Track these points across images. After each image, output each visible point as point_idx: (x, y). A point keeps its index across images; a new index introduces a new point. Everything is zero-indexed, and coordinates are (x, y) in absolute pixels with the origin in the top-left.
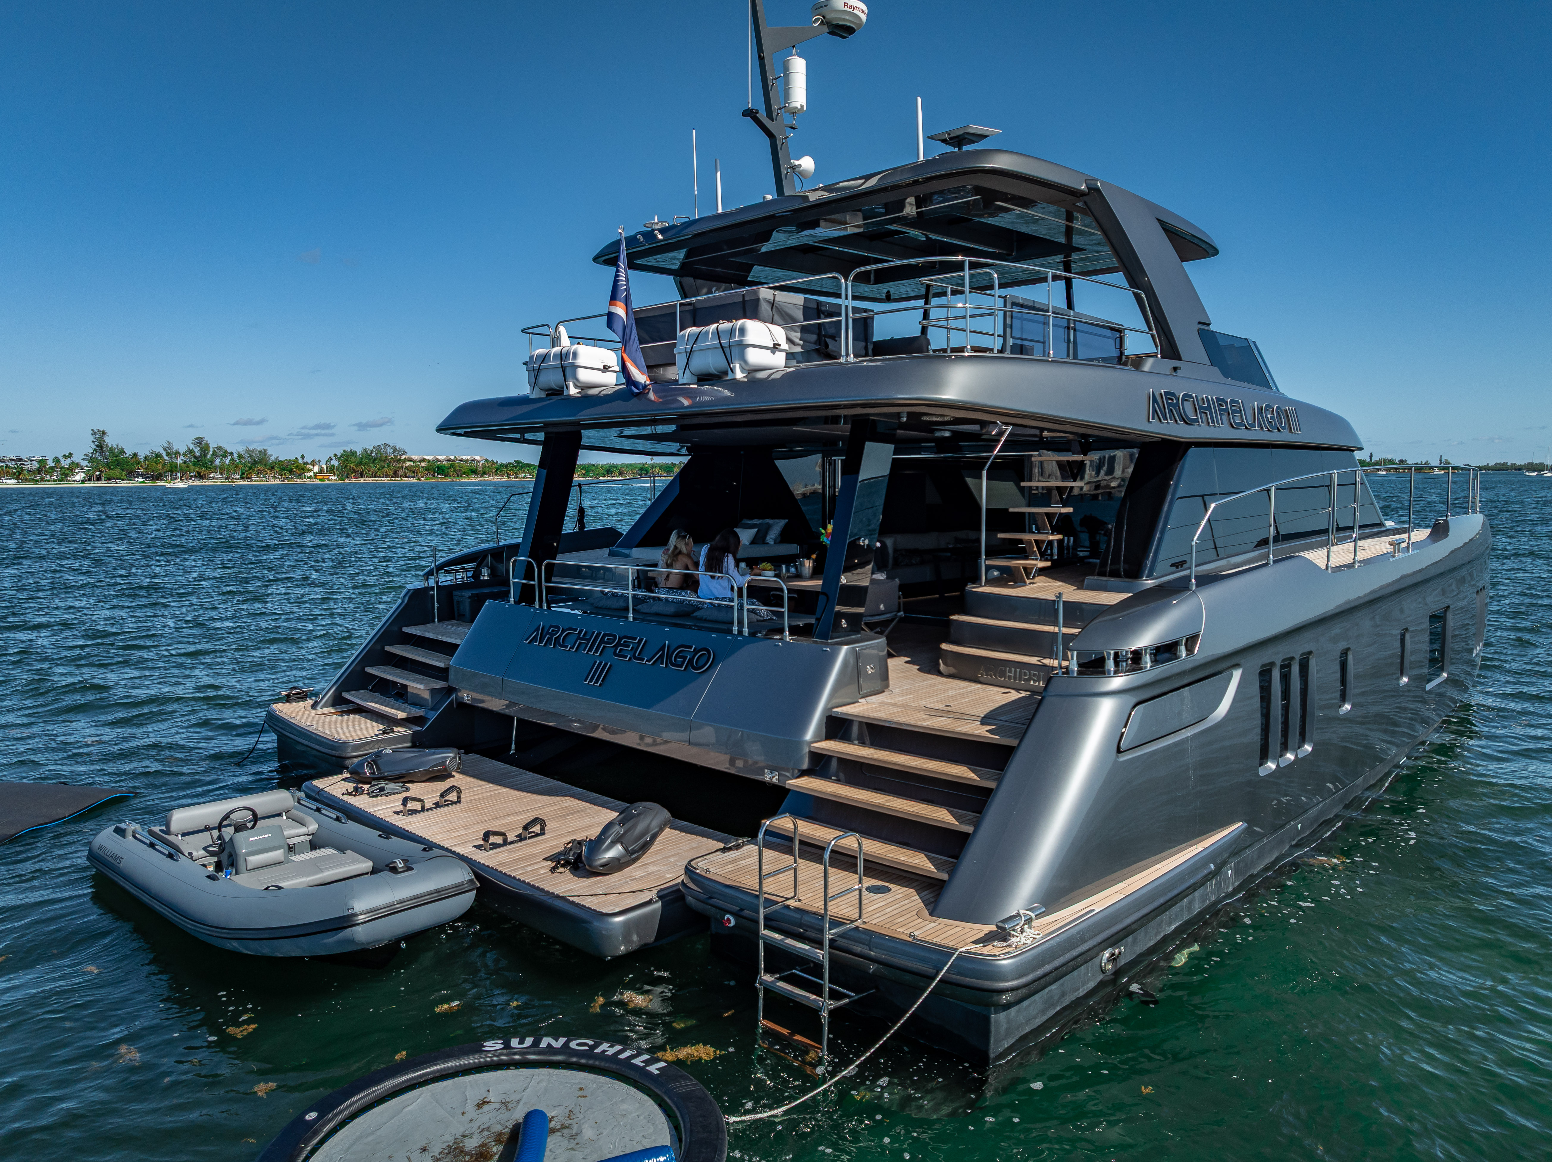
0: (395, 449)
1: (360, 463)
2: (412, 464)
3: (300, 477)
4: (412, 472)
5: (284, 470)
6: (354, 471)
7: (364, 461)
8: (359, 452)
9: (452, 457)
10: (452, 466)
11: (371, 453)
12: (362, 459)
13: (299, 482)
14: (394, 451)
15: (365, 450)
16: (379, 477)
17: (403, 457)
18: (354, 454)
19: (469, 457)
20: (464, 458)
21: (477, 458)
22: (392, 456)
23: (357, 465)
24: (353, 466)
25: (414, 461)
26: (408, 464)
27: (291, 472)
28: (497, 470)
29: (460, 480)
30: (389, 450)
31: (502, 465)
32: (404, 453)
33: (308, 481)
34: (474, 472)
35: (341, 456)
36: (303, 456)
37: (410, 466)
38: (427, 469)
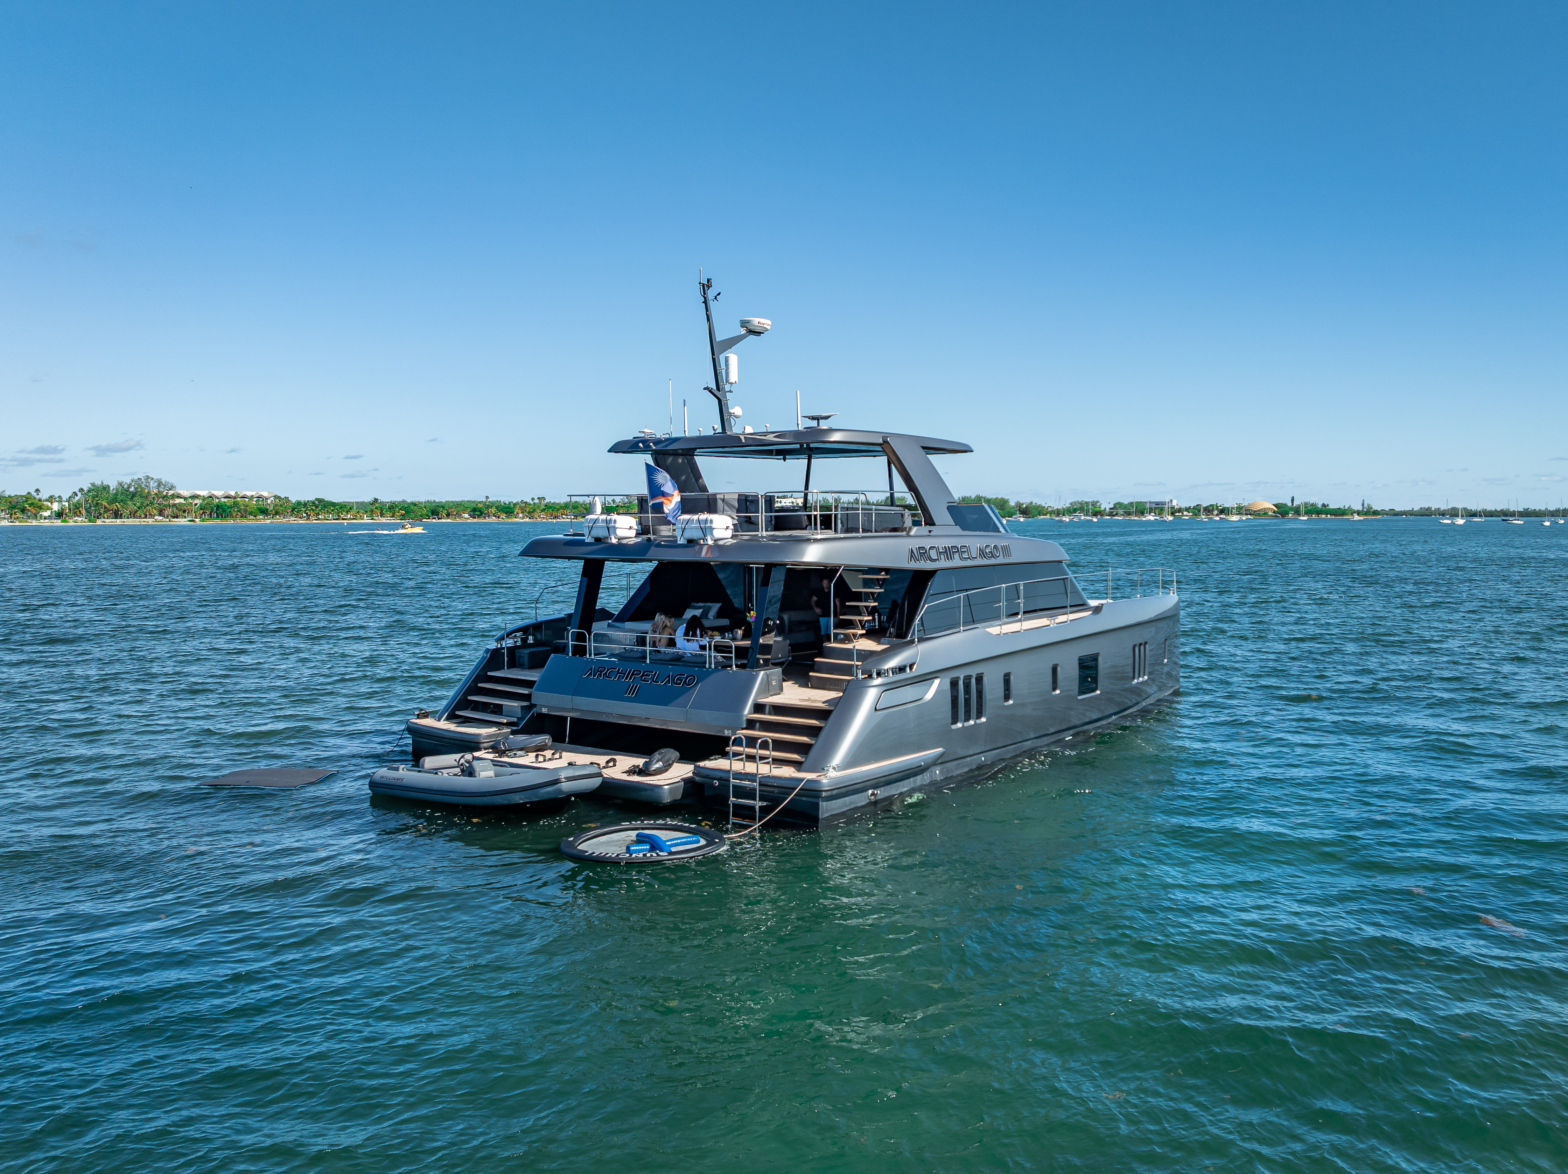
0: (160, 484)
1: (114, 500)
2: (182, 501)
3: (35, 516)
4: (181, 511)
5: (14, 508)
6: (107, 510)
7: (120, 497)
8: (113, 485)
9: (233, 493)
10: (236, 504)
11: (129, 486)
12: (116, 494)
13: (34, 523)
14: (159, 486)
15: (120, 484)
16: (140, 517)
17: (171, 492)
18: (106, 488)
19: (253, 493)
20: (249, 494)
21: (265, 494)
22: (156, 491)
23: (110, 503)
24: (105, 503)
25: (185, 499)
26: (178, 501)
27: (23, 510)
28: (293, 509)
29: (245, 522)
30: (153, 484)
31: (299, 503)
32: (172, 487)
33: (46, 523)
34: (264, 512)
35: (89, 491)
36: (37, 490)
37: (180, 504)
38: (202, 508)
